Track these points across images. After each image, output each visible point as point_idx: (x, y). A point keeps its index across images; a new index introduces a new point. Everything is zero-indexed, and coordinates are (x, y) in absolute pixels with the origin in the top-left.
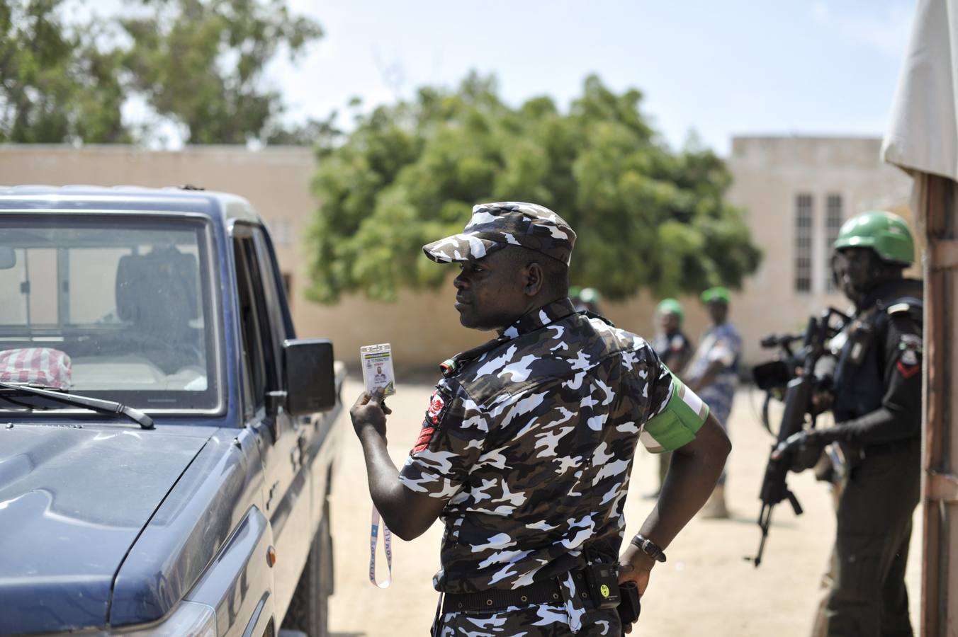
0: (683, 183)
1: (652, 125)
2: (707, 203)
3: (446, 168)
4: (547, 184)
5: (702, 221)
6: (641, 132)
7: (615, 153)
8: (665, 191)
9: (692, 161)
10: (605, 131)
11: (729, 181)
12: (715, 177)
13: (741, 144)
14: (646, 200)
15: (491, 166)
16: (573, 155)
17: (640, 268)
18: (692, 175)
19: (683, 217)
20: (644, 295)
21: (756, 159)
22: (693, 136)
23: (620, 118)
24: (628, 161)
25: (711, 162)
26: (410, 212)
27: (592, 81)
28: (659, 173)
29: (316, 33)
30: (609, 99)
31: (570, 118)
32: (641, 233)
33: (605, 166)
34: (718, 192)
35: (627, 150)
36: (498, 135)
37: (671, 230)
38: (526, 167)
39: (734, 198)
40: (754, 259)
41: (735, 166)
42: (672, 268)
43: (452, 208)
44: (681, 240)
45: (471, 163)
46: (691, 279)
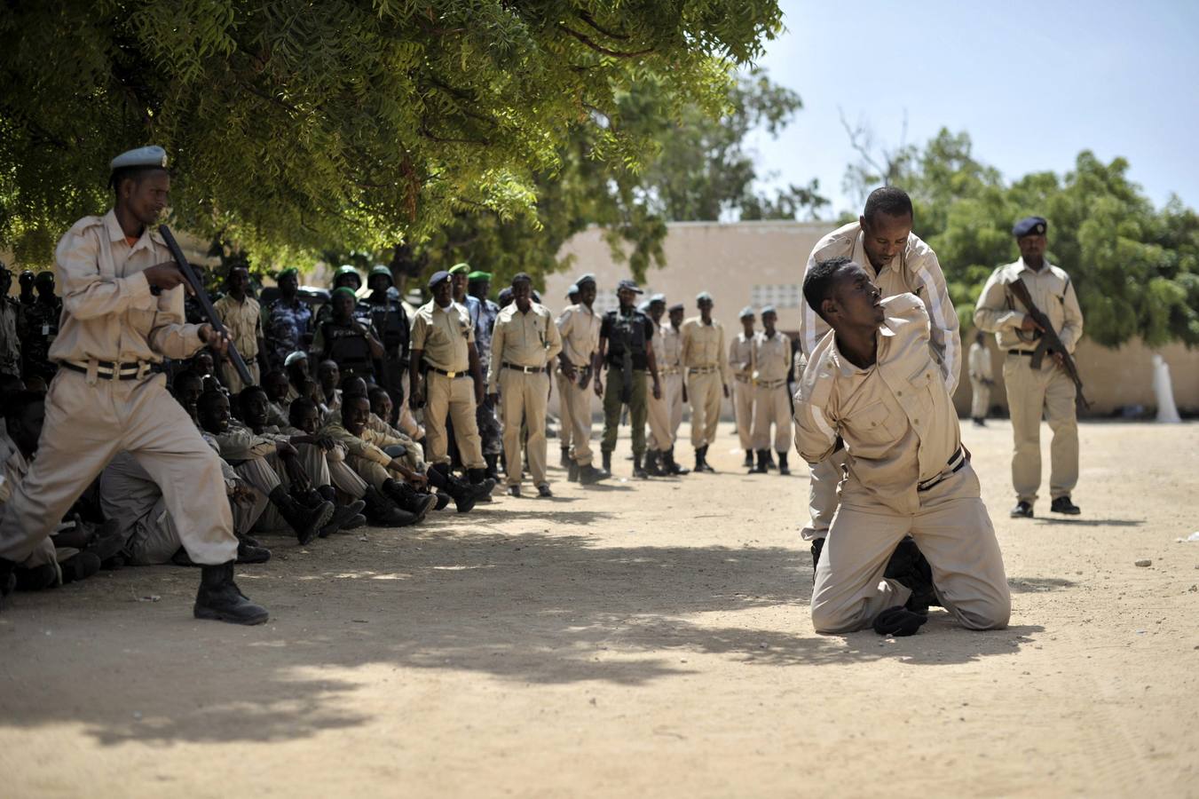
0: (1166, 243)
1: (1139, 194)
2: (1188, 260)
3: (968, 237)
4: (1054, 248)
5: (1185, 276)
6: (1125, 196)
7: (1110, 221)
8: (1151, 251)
9: (1172, 222)
10: (1103, 204)
14: (1137, 260)
15: (1003, 234)
17: (1133, 316)
18: (1173, 234)
19: (1169, 272)
22: (1175, 200)
23: (1111, 189)
24: (1120, 227)
27: (1085, 157)
28: (1148, 237)
29: (794, 104)
30: (1101, 172)
31: (1070, 192)
32: (1134, 286)
33: (1102, 233)
35: (1118, 218)
36: (1009, 209)
37: (1160, 284)
42: (1161, 318)
43: (973, 270)
44: (1169, 292)
45: (988, 232)
46: (1177, 325)
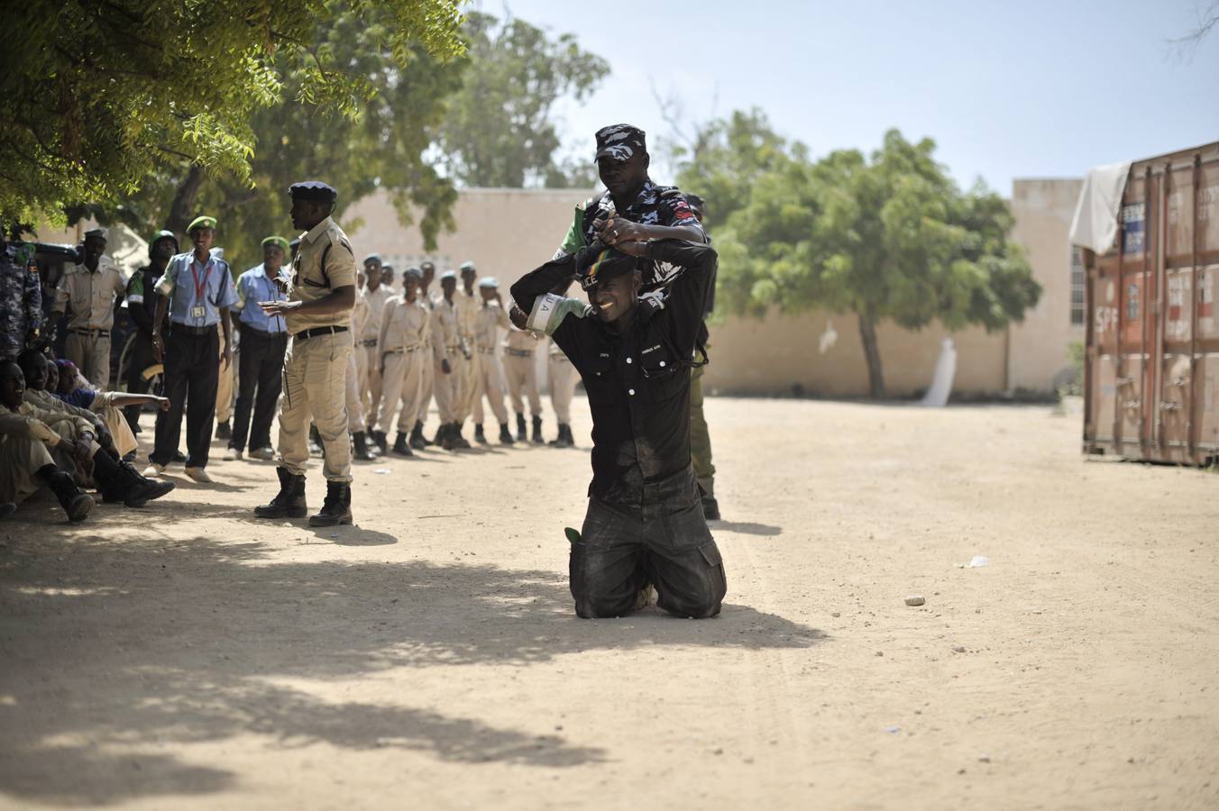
0: (970, 225)
1: (946, 175)
2: (992, 243)
3: (772, 211)
4: (857, 226)
5: (988, 259)
6: (932, 177)
7: (915, 200)
8: (956, 232)
9: (978, 205)
10: (907, 182)
11: (1012, 222)
12: (1000, 219)
13: (1022, 187)
14: (941, 241)
15: (807, 211)
16: (878, 203)
17: (934, 298)
18: (979, 217)
19: (972, 255)
20: (937, 324)
21: (1036, 201)
22: (980, 182)
23: (917, 169)
24: (924, 208)
25: (997, 206)
26: (741, 248)
27: (893, 136)
28: (952, 218)
29: (603, 71)
30: (907, 151)
31: (875, 170)
32: (936, 268)
33: (907, 212)
34: (1001, 233)
35: (923, 197)
36: (814, 186)
37: (964, 267)
38: (840, 212)
39: (1015, 239)
40: (1034, 293)
41: (1017, 209)
42: (963, 300)
43: (777, 247)
44: (971, 275)
45: (792, 208)
46: (978, 309)
